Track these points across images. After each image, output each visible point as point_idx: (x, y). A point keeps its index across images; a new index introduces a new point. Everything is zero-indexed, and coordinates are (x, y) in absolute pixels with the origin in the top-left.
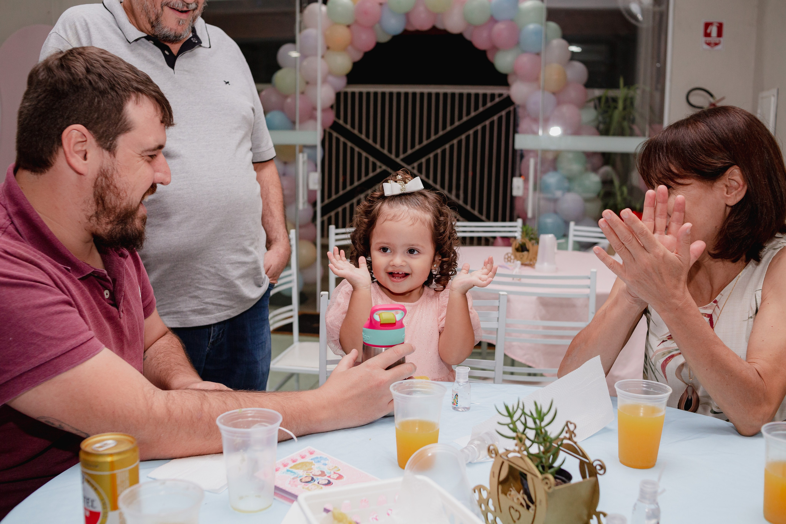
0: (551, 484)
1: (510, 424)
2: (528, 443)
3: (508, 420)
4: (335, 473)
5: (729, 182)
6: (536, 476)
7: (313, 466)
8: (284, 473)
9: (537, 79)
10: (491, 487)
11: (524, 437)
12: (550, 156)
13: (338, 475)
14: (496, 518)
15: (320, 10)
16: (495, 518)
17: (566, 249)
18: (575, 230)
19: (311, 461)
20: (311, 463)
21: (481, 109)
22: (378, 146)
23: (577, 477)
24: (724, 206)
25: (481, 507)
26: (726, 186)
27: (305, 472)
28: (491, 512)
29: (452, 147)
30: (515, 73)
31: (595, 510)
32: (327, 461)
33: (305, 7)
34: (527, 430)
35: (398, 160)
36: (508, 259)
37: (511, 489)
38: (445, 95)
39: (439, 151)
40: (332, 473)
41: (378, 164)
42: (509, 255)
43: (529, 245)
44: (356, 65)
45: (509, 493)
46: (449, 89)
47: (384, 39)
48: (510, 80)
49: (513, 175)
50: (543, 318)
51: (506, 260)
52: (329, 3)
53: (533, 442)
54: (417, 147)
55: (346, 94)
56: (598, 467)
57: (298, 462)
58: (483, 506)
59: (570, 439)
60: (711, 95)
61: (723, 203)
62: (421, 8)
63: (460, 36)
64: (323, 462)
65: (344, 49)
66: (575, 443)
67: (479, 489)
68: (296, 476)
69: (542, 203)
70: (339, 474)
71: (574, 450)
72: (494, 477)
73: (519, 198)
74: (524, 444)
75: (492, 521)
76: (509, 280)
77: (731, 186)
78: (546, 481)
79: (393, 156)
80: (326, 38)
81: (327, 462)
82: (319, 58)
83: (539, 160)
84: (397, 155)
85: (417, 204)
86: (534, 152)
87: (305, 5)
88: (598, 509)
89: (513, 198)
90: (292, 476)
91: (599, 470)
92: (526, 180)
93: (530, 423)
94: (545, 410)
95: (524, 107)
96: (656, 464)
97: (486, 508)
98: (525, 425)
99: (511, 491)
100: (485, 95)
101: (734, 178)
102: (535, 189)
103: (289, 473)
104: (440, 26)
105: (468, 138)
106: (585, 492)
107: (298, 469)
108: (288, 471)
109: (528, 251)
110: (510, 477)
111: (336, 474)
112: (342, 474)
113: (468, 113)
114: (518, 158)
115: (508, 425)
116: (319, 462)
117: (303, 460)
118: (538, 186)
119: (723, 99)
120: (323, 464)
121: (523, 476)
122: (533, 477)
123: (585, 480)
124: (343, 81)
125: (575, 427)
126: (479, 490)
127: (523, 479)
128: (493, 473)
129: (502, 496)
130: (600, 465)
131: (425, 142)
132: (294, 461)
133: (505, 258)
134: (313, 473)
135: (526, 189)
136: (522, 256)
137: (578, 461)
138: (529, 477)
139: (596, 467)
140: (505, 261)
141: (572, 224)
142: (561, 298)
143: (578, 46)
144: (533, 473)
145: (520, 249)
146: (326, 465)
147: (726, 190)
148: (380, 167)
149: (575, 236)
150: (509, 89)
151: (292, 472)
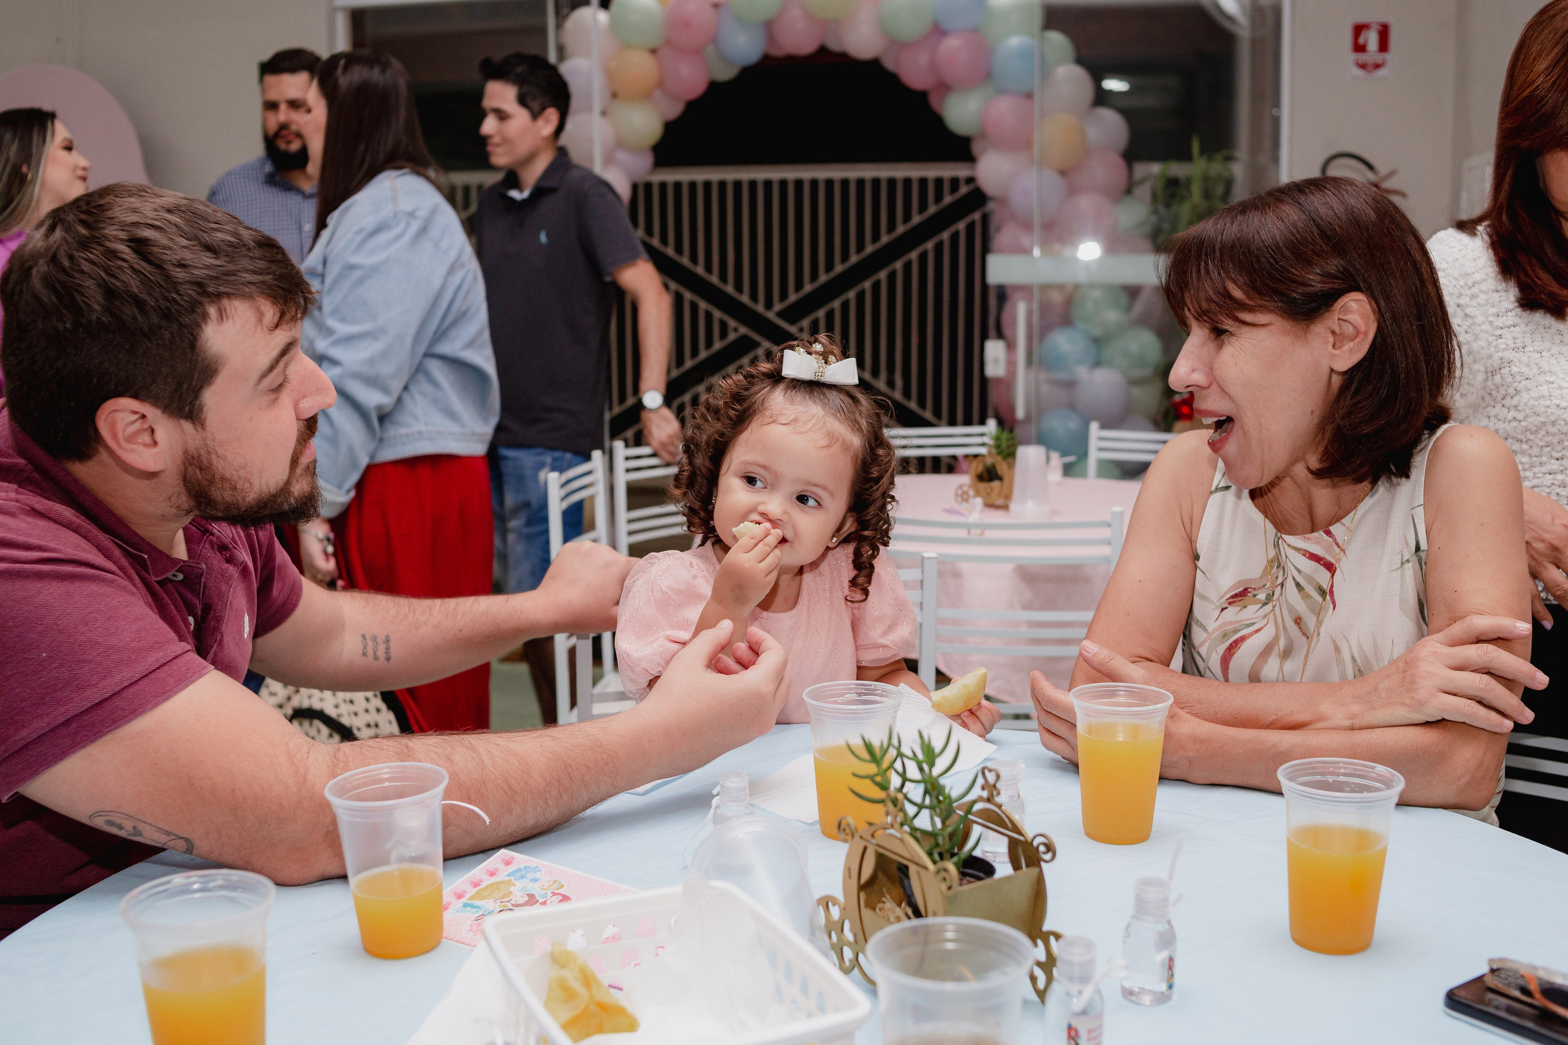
0: (951, 880)
1: (876, 775)
2: (911, 810)
3: (872, 769)
4: (554, 894)
5: (1339, 325)
6: (926, 868)
7: (512, 889)
8: (458, 911)
9: (1028, 145)
10: (846, 897)
11: (900, 796)
12: (1057, 297)
13: (559, 896)
14: (857, 955)
15: (595, 20)
16: (855, 954)
17: (1083, 475)
18: (1101, 439)
19: (508, 878)
20: (509, 883)
21: (932, 209)
22: (730, 289)
23: (1003, 869)
24: (1326, 371)
25: (830, 936)
26: (1333, 332)
27: (498, 901)
28: (849, 944)
29: (876, 286)
30: (983, 135)
31: (1041, 929)
32: (538, 873)
33: (566, 16)
34: (908, 785)
35: (771, 315)
36: (963, 497)
37: (884, 899)
38: (861, 182)
39: (851, 295)
40: (549, 894)
41: (732, 323)
42: (965, 488)
43: (1002, 468)
44: (670, 127)
45: (880, 905)
46: (867, 172)
47: (725, 74)
48: (976, 148)
49: (984, 337)
50: (1027, 607)
51: (960, 499)
52: (614, 6)
53: (921, 807)
54: (808, 288)
55: (648, 186)
56: (1042, 849)
57: (484, 885)
58: (834, 935)
59: (989, 800)
60: (1370, 167)
61: (1325, 364)
62: (796, 12)
63: (875, 65)
64: (530, 875)
65: (645, 96)
66: (1000, 806)
67: (826, 902)
68: (481, 913)
69: (1045, 389)
70: (561, 895)
71: (998, 820)
72: (850, 877)
73: (998, 380)
74: (902, 810)
75: (850, 961)
76: (962, 533)
77: (1342, 334)
78: (943, 874)
79: (760, 308)
80: (610, 75)
81: (538, 875)
82: (596, 117)
83: (1035, 306)
84: (769, 305)
85: (841, 410)
86: (1025, 289)
87: (565, 11)
88: (1047, 927)
89: (984, 380)
90: (473, 914)
91: (1044, 853)
92: (1011, 346)
93: (913, 772)
94: (937, 745)
95: (1003, 201)
96: (1152, 834)
97: (839, 938)
98: (903, 776)
99: (884, 902)
100: (939, 182)
101: (1349, 317)
102: (1029, 362)
103: (468, 909)
104: (834, 46)
105: (908, 266)
106: (1021, 897)
107: (484, 898)
108: (465, 905)
109: (1000, 478)
110: (880, 875)
111: (556, 896)
112: (567, 894)
113: (907, 218)
114: (993, 302)
115: (871, 778)
116: (523, 877)
117: (493, 880)
118: (1035, 358)
119: (1392, 174)
120: (531, 880)
121: (903, 870)
122: (920, 869)
123: (1020, 872)
124: (647, 160)
125: (998, 777)
126: (825, 906)
127: (903, 876)
128: (848, 871)
129: (866, 913)
130: (1044, 844)
131: (823, 278)
132: (476, 885)
133: (956, 495)
134: (513, 902)
135: (1011, 364)
136: (989, 490)
137: (1005, 841)
138: (913, 870)
139: (1037, 848)
140: (957, 501)
141: (1094, 427)
142: (1061, 567)
143: (1121, 80)
144: (922, 863)
145: (986, 476)
146: (536, 880)
147: (1331, 340)
148: (736, 330)
149: (1101, 449)
150: (973, 169)
151: (473, 906)
